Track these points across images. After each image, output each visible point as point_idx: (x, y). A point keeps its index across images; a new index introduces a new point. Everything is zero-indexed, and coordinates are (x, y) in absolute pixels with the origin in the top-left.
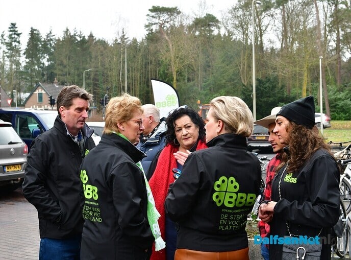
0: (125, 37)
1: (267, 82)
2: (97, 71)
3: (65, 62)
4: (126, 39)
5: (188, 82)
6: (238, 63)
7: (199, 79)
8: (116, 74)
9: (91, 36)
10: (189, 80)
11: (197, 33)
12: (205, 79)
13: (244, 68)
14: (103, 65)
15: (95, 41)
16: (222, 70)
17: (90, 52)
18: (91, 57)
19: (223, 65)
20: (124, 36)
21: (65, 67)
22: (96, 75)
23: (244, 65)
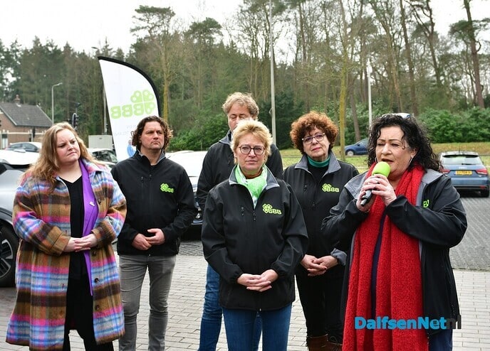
0: (109, 48)
1: (283, 98)
2: (73, 88)
3: (33, 77)
4: (110, 50)
5: (185, 99)
6: (246, 74)
7: (199, 96)
8: (97, 92)
9: (67, 47)
10: (186, 97)
11: (196, 41)
12: (205, 96)
13: (253, 82)
14: (81, 81)
15: (72, 53)
16: (227, 84)
17: (64, 65)
18: (65, 71)
19: (227, 78)
20: (106, 47)
21: (33, 83)
22: (72, 92)
23: (254, 76)
